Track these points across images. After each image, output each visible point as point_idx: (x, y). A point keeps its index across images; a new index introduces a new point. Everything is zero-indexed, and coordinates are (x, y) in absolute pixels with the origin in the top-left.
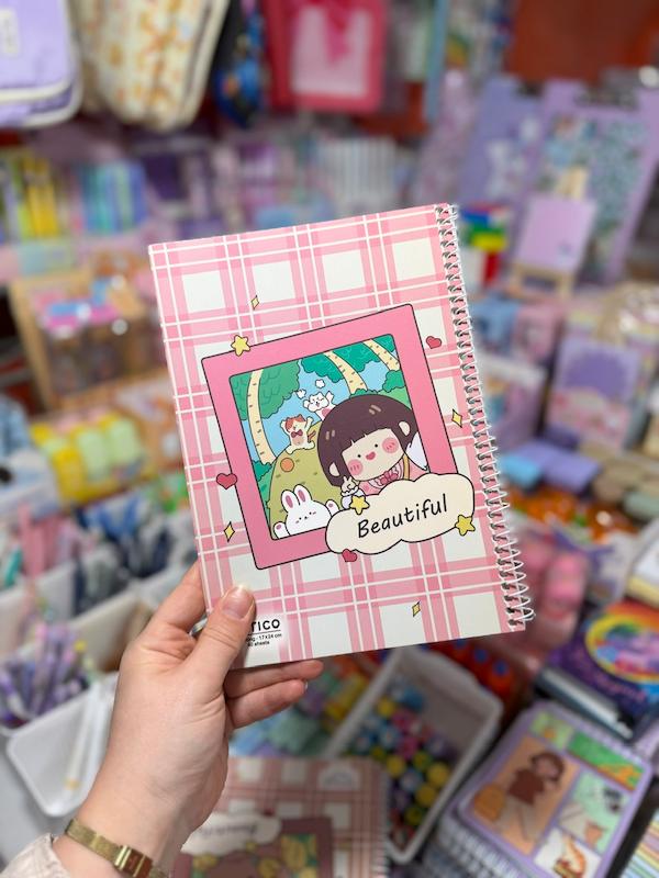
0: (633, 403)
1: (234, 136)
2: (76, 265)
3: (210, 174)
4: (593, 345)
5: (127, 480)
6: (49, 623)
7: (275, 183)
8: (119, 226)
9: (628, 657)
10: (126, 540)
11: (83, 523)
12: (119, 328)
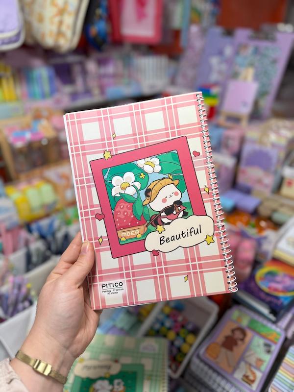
0: (275, 172)
1: (95, 55)
2: (25, 114)
3: (85, 72)
4: (257, 147)
5: (49, 211)
6: (15, 276)
7: (114, 76)
8: (44, 96)
9: (274, 285)
10: (49, 238)
11: (30, 230)
12: (44, 142)
